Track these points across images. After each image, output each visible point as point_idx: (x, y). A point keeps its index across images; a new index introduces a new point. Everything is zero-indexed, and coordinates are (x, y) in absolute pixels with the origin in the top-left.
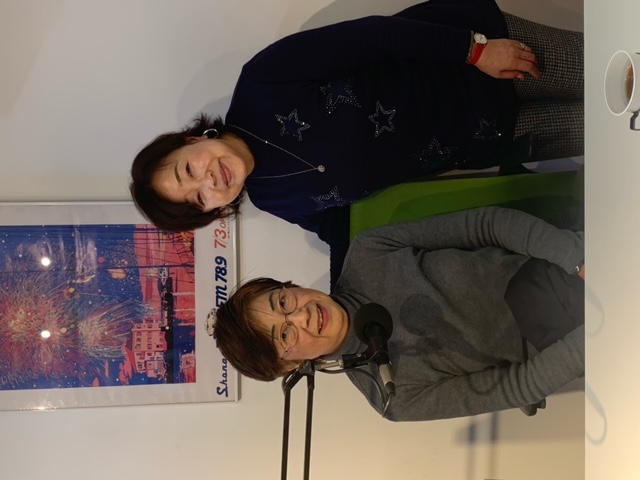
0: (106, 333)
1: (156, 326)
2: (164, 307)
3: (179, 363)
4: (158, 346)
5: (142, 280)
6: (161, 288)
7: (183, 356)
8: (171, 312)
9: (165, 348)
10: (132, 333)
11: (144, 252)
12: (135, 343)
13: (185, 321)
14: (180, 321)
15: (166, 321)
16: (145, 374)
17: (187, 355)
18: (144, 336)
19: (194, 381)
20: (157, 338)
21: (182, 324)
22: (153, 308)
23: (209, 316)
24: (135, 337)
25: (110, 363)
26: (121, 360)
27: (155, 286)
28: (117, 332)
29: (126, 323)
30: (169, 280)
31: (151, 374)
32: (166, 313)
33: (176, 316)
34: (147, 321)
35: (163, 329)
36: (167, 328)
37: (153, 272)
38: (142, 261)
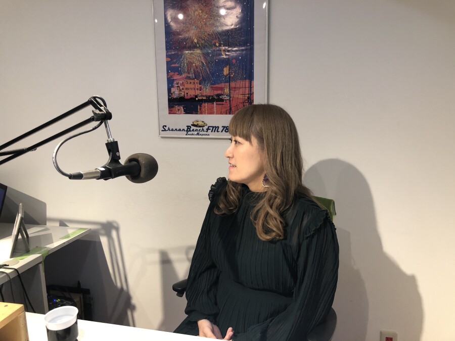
0: (194, 65)
1: (198, 92)
2: (208, 97)
3: (179, 105)
4: (187, 93)
5: (223, 85)
6: (218, 95)
7: (182, 108)
8: (205, 101)
9: (186, 97)
10: (193, 79)
11: (238, 86)
12: (189, 81)
13: (200, 109)
14: (200, 106)
15: (200, 98)
16: (173, 87)
17: (183, 110)
18: (192, 86)
19: (169, 113)
20: (191, 93)
21: (199, 107)
22: (207, 91)
23: (203, 122)
24: (192, 81)
25: (178, 67)
26: (180, 73)
27: (219, 92)
28: (194, 70)
29: (200, 76)
30: (222, 100)
31: (173, 90)
32: (205, 98)
33: (203, 104)
34: (201, 87)
35: (196, 96)
36: (197, 99)
37: (227, 91)
38: (233, 84)
